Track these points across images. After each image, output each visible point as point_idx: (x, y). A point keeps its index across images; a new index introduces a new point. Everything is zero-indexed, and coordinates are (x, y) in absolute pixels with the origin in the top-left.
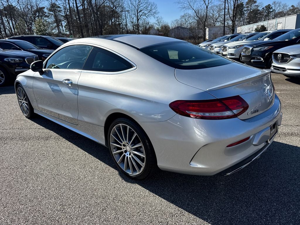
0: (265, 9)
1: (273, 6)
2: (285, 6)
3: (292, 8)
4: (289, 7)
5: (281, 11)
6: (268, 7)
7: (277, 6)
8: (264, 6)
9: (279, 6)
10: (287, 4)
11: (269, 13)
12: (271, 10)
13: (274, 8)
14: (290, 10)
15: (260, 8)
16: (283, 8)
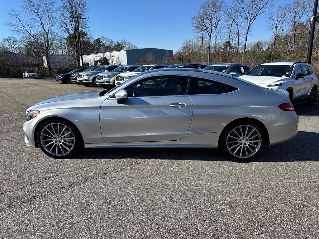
0: (96, 42)
1: (102, 40)
2: (112, 41)
3: (117, 44)
4: (115, 43)
5: (109, 45)
6: (98, 41)
7: (106, 41)
8: (95, 39)
9: (107, 41)
10: (113, 40)
11: (100, 46)
12: (101, 44)
13: (103, 43)
14: (116, 45)
15: (91, 41)
16: (111, 43)
